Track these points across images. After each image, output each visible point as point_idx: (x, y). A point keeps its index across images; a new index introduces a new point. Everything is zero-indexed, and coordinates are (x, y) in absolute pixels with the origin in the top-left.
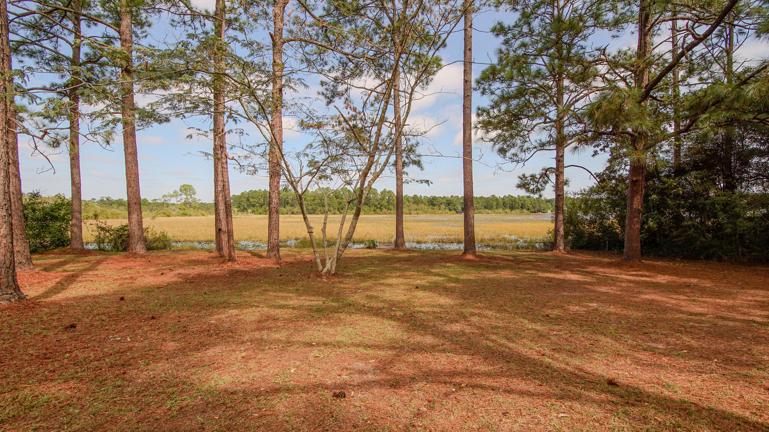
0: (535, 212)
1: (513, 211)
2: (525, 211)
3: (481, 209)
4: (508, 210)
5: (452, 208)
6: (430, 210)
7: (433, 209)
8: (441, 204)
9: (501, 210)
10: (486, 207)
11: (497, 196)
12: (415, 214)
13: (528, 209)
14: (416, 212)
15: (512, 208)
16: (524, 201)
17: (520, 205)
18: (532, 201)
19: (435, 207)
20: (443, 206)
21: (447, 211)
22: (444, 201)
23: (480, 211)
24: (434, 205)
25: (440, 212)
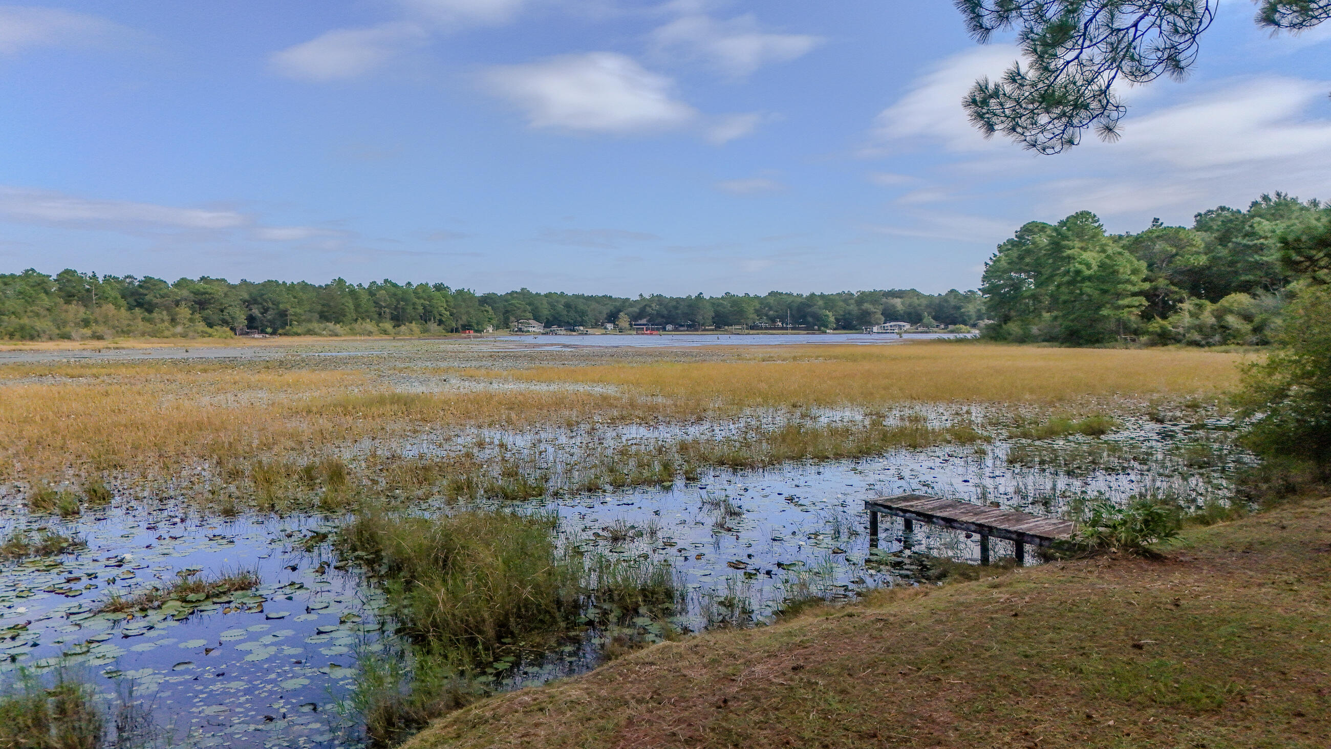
0: (457, 330)
1: (403, 328)
2: (433, 326)
3: (310, 321)
4: (388, 325)
5: (215, 318)
6: (141, 325)
7: (150, 321)
8: (177, 304)
9: (369, 326)
10: (324, 317)
11: (352, 280)
12: (83, 338)
13: (440, 322)
14: (87, 332)
15: (398, 319)
16: (430, 298)
17: (420, 310)
18: (450, 299)
19: (155, 315)
20: (184, 312)
21: (201, 326)
22: (185, 293)
23: (310, 326)
24: (149, 308)
25: (179, 329)
